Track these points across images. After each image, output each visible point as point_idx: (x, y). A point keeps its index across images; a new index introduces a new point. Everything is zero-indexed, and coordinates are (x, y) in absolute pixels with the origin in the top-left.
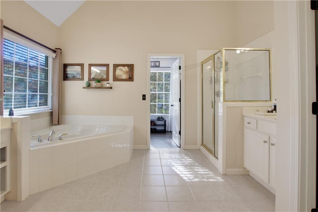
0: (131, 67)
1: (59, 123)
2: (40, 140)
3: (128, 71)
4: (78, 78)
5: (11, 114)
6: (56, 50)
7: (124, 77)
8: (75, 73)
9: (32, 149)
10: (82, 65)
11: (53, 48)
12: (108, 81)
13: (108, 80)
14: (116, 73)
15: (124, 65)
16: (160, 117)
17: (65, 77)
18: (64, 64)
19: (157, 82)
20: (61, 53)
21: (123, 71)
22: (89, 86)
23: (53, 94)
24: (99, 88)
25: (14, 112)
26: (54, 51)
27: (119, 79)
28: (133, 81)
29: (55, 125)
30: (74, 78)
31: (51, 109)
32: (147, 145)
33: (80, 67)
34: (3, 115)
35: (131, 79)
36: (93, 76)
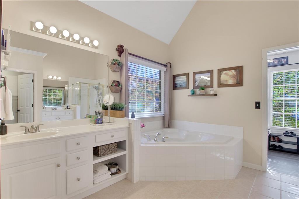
0: (239, 70)
1: (169, 127)
2: (149, 140)
3: (235, 74)
4: (184, 87)
5: (133, 117)
6: (167, 64)
7: (231, 82)
8: (182, 82)
9: (142, 145)
10: (187, 75)
11: (164, 63)
12: (213, 87)
14: (221, 78)
15: (230, 69)
16: (289, 132)
17: (174, 87)
18: (173, 76)
19: (284, 85)
20: (170, 66)
21: (229, 75)
22: (193, 93)
23: (165, 102)
24: (203, 95)
25: (135, 115)
26: (165, 66)
27: (224, 85)
28: (242, 85)
29: (167, 128)
30: (181, 88)
31: (164, 114)
32: (262, 165)
33: (186, 76)
34: (128, 117)
35: (239, 83)
36: (197, 83)
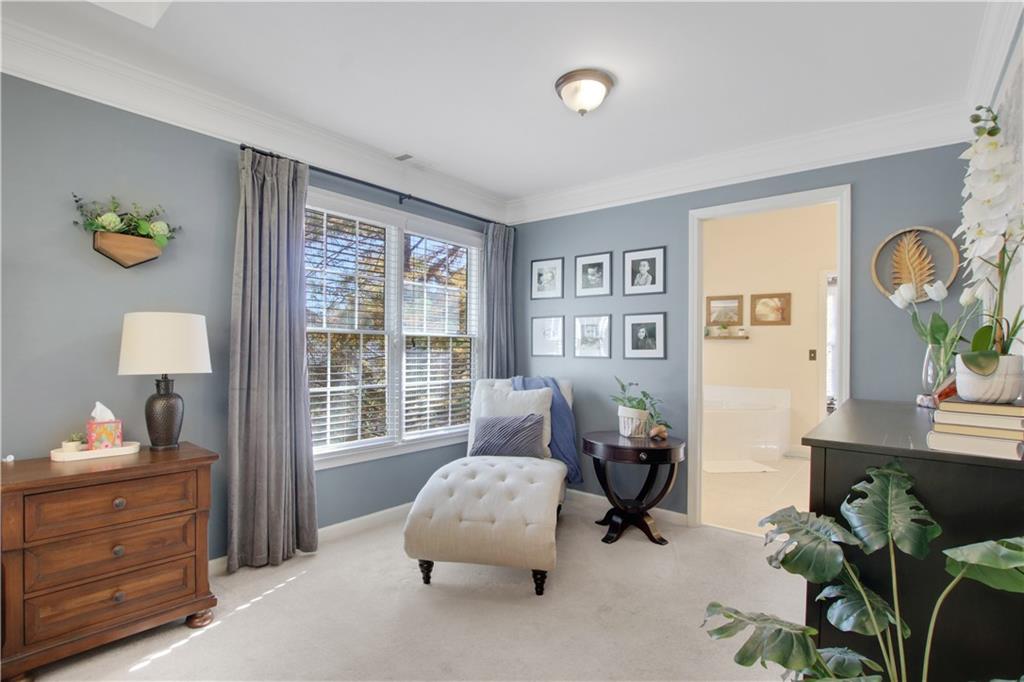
0: (786, 298)
3: (779, 305)
7: (772, 317)
13: (741, 324)
14: (756, 310)
15: (771, 296)
21: (770, 306)
22: (708, 334)
24: (725, 338)
27: (761, 321)
28: (789, 324)
35: (785, 318)
36: (715, 316)
